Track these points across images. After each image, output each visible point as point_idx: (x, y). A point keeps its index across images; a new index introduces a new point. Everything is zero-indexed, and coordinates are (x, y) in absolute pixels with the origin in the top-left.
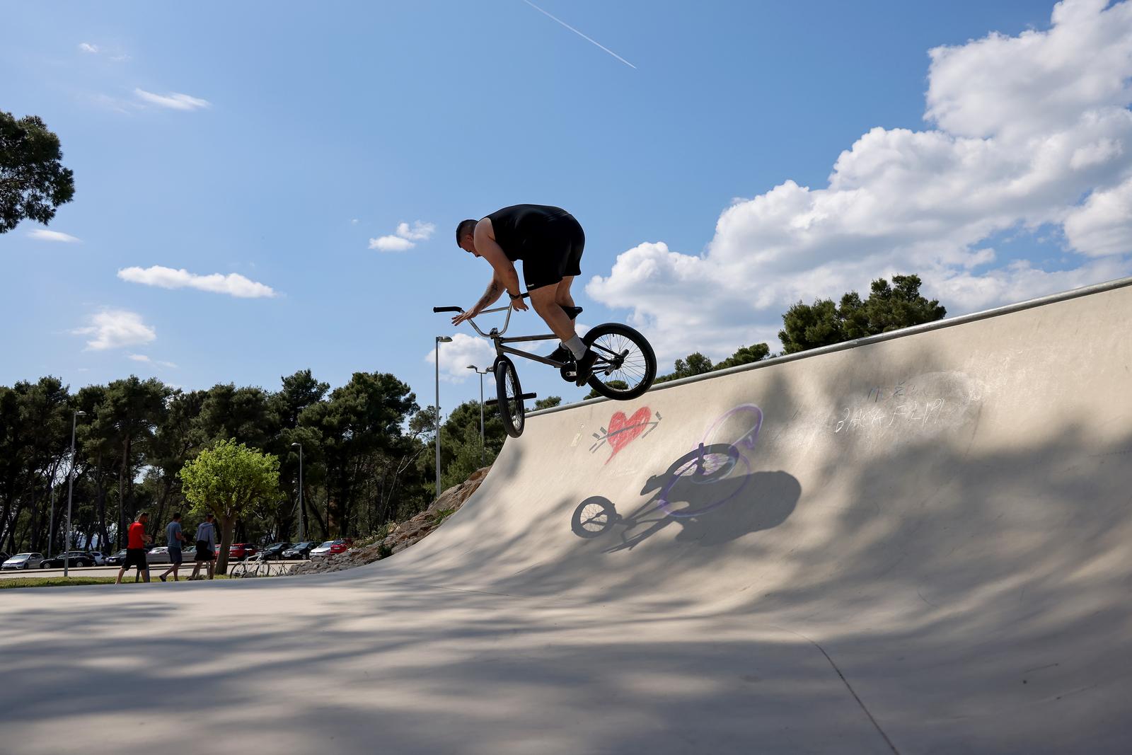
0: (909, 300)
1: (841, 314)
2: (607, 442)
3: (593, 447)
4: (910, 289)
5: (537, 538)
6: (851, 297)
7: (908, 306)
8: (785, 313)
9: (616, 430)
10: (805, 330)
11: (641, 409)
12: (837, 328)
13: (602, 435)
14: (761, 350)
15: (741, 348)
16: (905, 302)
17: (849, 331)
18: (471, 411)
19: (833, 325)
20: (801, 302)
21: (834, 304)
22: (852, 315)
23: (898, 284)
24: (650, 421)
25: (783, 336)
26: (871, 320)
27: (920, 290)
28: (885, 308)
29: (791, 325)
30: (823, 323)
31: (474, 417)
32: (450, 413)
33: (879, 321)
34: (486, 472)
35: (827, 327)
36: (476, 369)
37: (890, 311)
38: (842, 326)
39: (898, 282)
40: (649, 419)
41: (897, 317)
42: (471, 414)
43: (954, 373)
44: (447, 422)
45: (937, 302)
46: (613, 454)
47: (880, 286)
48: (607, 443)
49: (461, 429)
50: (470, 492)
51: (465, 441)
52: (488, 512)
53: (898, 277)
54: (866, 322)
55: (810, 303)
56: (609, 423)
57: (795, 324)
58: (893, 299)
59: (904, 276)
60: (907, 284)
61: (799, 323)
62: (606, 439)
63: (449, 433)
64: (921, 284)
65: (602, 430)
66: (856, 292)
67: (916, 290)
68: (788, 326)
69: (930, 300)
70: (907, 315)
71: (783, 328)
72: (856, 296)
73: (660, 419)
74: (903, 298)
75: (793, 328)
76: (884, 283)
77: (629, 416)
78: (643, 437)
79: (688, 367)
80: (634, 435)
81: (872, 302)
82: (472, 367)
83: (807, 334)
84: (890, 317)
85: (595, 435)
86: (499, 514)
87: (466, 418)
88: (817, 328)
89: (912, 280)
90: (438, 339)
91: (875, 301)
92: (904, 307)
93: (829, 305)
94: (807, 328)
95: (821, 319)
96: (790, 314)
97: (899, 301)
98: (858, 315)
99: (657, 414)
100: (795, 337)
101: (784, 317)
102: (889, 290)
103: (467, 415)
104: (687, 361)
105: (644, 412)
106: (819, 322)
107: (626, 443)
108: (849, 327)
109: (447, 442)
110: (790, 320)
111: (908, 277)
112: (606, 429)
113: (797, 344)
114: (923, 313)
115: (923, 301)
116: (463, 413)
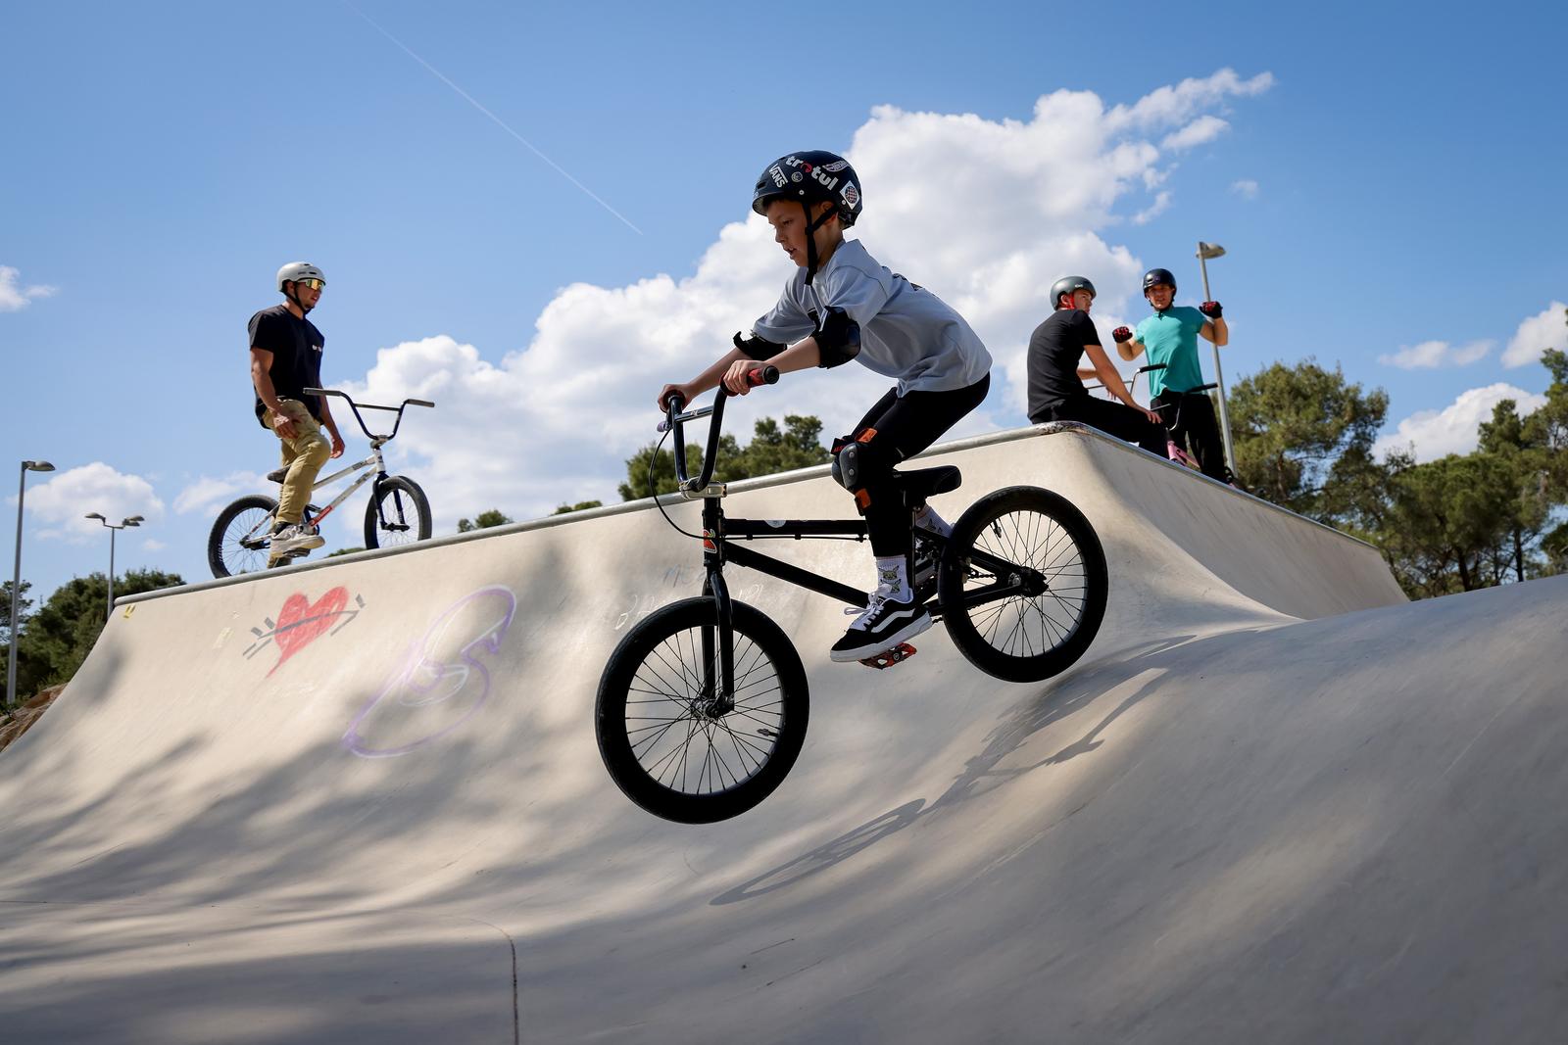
0: (805, 450)
2: (273, 642)
3: (248, 651)
4: (807, 435)
5: (127, 804)
6: (725, 440)
7: (803, 457)
8: (630, 457)
9: (291, 622)
10: (657, 484)
11: (334, 591)
13: (266, 630)
15: (560, 505)
16: (800, 452)
18: (90, 591)
21: (701, 450)
22: (726, 466)
23: (791, 428)
24: (346, 609)
25: (624, 490)
27: (820, 437)
28: (771, 459)
29: (638, 474)
31: (95, 601)
32: (51, 593)
34: (58, 692)
36: (104, 520)
39: (791, 424)
40: (344, 605)
42: (90, 597)
43: (779, 549)
44: (43, 609)
46: (282, 660)
47: (766, 428)
48: (273, 644)
49: (68, 622)
50: (23, 727)
51: (76, 642)
52: (47, 761)
53: (792, 417)
56: (280, 611)
57: (644, 474)
58: (784, 445)
59: (800, 416)
60: (802, 427)
61: (650, 473)
62: (273, 636)
63: (45, 630)
64: (821, 429)
65: (268, 622)
66: (732, 434)
67: (815, 438)
68: (634, 476)
71: (626, 480)
72: (732, 439)
73: (362, 606)
74: (797, 446)
75: (639, 479)
76: (772, 424)
77: (312, 601)
78: (332, 634)
80: (318, 632)
81: (754, 449)
82: (96, 516)
83: (660, 488)
85: (256, 631)
86: (66, 765)
87: (79, 603)
89: (811, 422)
90: (25, 466)
91: (759, 449)
93: (694, 449)
94: (660, 481)
96: (638, 460)
97: (792, 450)
98: (736, 467)
99: (359, 599)
100: (642, 493)
101: (629, 463)
102: (779, 434)
103: (81, 599)
104: (477, 521)
105: (337, 595)
107: (304, 644)
109: (40, 644)
110: (638, 467)
111: (806, 419)
112: (275, 620)
116: (73, 595)
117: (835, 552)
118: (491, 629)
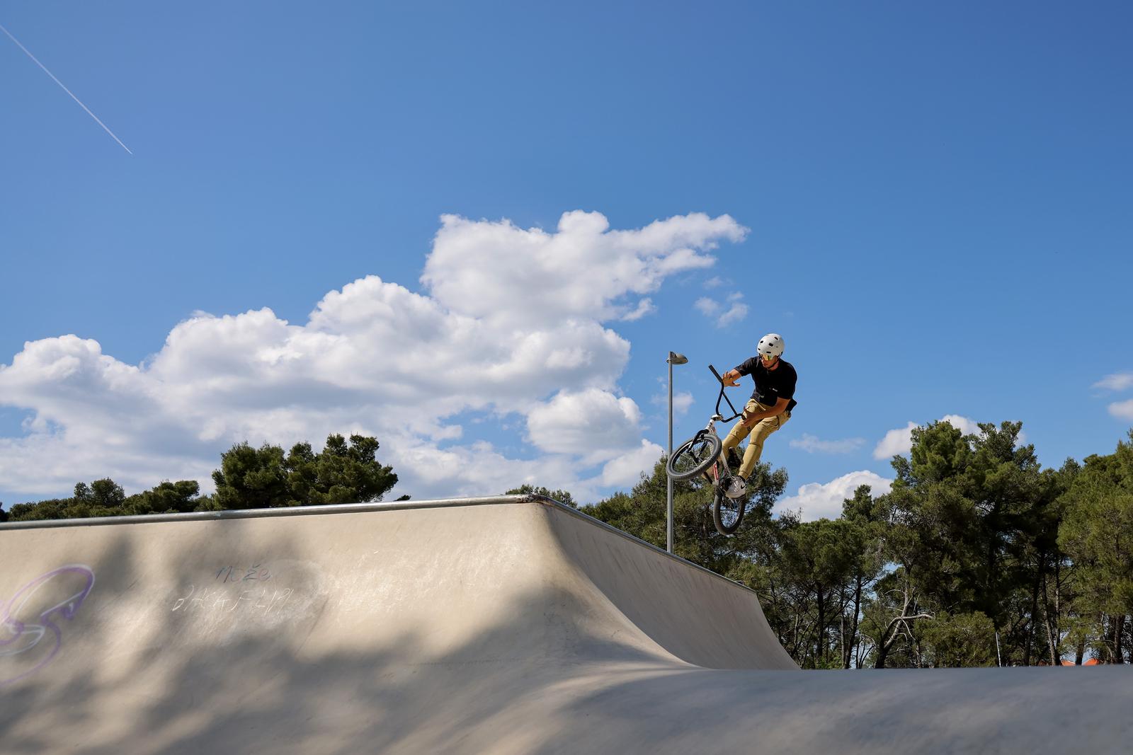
0: (363, 462)
1: (288, 464)
4: (366, 451)
6: (303, 447)
8: (225, 452)
10: (245, 475)
12: (281, 478)
14: (189, 488)
15: (165, 482)
16: (359, 463)
17: (294, 484)
19: (278, 474)
20: (246, 443)
21: (283, 452)
22: (301, 467)
23: (355, 444)
25: (218, 478)
26: (319, 475)
27: (377, 453)
29: (230, 465)
30: (267, 469)
33: (328, 479)
35: (271, 475)
37: (341, 470)
38: (287, 477)
39: (355, 442)
41: (347, 478)
43: (311, 563)
45: (391, 469)
47: (336, 442)
53: (357, 436)
54: (315, 476)
55: (256, 446)
57: (235, 465)
58: (347, 457)
59: (363, 436)
60: (363, 445)
61: (240, 465)
64: (378, 448)
66: (309, 443)
67: (372, 453)
68: (226, 466)
69: (384, 465)
70: (359, 477)
71: (220, 468)
72: (309, 447)
74: (357, 458)
75: (231, 470)
76: (341, 440)
79: (93, 493)
81: (325, 457)
83: (247, 478)
84: (340, 476)
88: (259, 475)
89: (370, 442)
91: (329, 458)
92: (357, 468)
93: (278, 452)
94: (248, 472)
95: (265, 465)
96: (231, 454)
97: (353, 462)
98: (308, 469)
100: (232, 480)
101: (223, 456)
102: (345, 448)
104: (93, 485)
106: (263, 468)
108: (294, 479)
110: (231, 460)
111: (367, 438)
113: (233, 488)
114: (374, 477)
115: (377, 465)
117: (352, 571)
118: (68, 600)
